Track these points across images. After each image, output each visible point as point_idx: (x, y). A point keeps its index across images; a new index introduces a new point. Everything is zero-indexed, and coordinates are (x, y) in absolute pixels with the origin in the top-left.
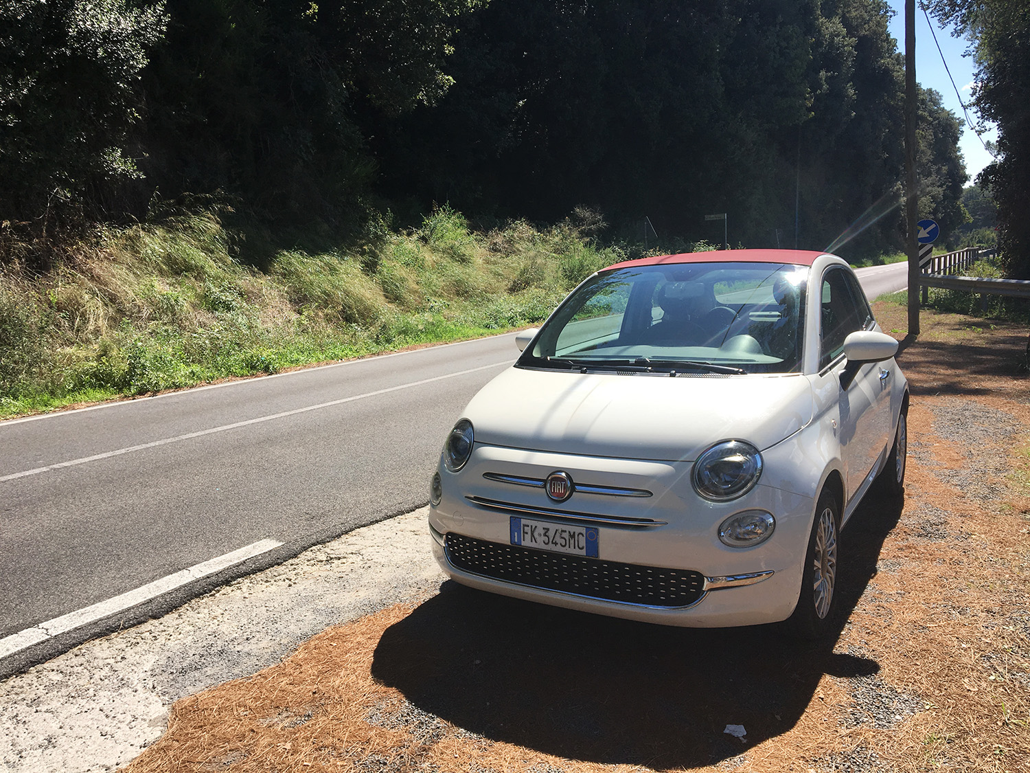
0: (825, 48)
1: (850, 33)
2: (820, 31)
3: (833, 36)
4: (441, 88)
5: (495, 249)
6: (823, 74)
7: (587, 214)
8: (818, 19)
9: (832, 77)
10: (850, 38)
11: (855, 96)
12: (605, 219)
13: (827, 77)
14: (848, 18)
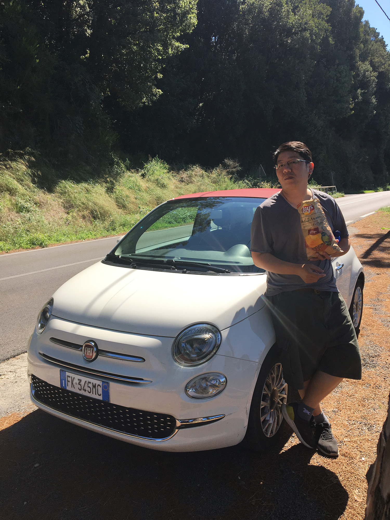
0: (361, 78)
1: (374, 70)
2: (358, 69)
3: (365, 71)
4: (155, 96)
5: (182, 181)
6: (359, 91)
7: (231, 163)
8: (357, 62)
9: (364, 93)
10: (374, 72)
11: (376, 103)
12: (240, 166)
13: (361, 93)
14: (373, 62)
